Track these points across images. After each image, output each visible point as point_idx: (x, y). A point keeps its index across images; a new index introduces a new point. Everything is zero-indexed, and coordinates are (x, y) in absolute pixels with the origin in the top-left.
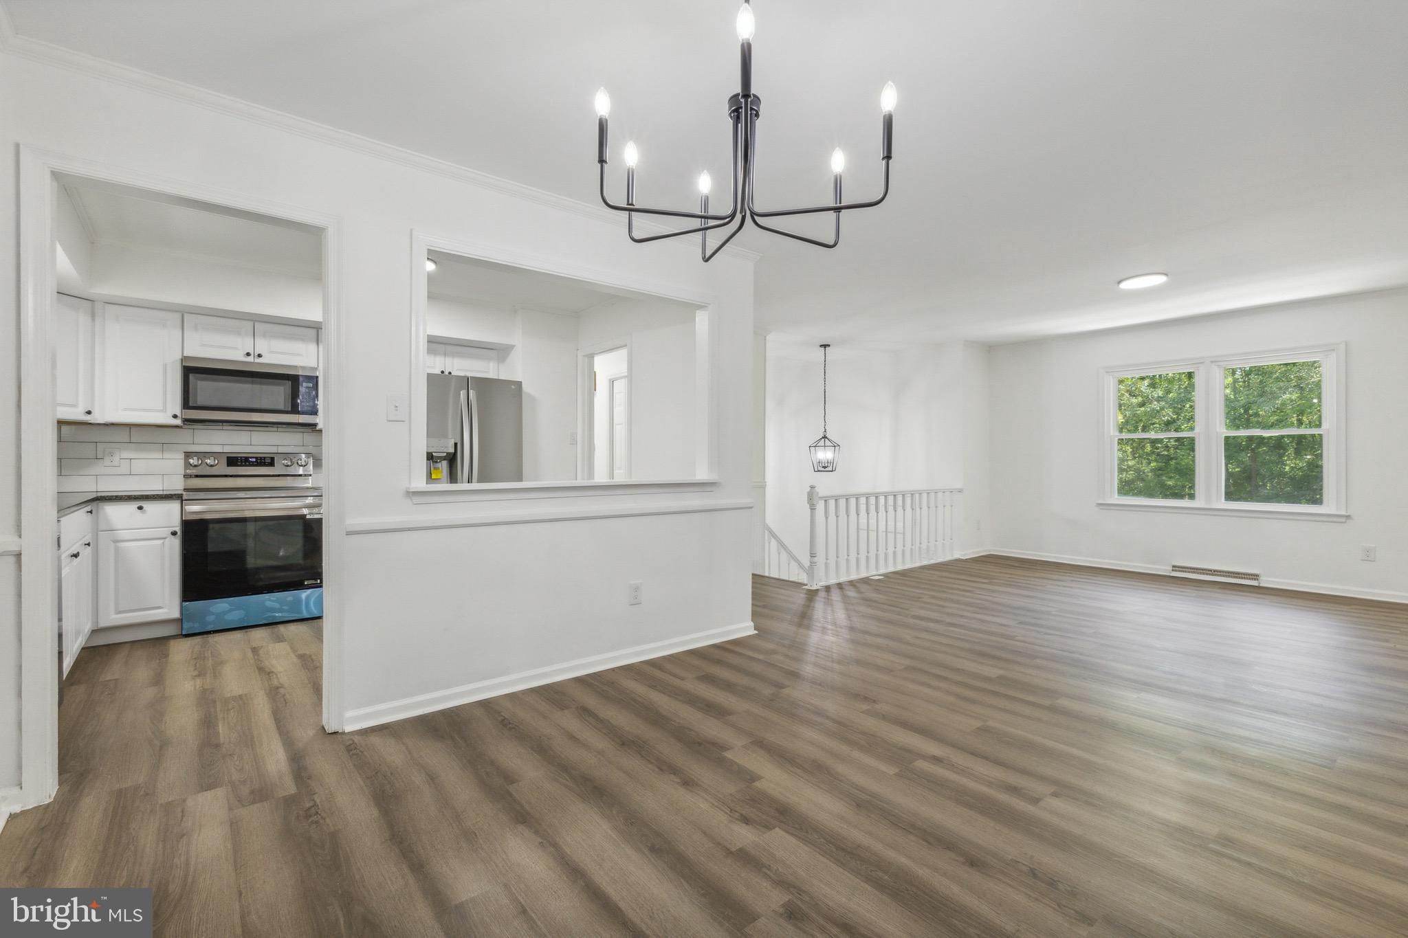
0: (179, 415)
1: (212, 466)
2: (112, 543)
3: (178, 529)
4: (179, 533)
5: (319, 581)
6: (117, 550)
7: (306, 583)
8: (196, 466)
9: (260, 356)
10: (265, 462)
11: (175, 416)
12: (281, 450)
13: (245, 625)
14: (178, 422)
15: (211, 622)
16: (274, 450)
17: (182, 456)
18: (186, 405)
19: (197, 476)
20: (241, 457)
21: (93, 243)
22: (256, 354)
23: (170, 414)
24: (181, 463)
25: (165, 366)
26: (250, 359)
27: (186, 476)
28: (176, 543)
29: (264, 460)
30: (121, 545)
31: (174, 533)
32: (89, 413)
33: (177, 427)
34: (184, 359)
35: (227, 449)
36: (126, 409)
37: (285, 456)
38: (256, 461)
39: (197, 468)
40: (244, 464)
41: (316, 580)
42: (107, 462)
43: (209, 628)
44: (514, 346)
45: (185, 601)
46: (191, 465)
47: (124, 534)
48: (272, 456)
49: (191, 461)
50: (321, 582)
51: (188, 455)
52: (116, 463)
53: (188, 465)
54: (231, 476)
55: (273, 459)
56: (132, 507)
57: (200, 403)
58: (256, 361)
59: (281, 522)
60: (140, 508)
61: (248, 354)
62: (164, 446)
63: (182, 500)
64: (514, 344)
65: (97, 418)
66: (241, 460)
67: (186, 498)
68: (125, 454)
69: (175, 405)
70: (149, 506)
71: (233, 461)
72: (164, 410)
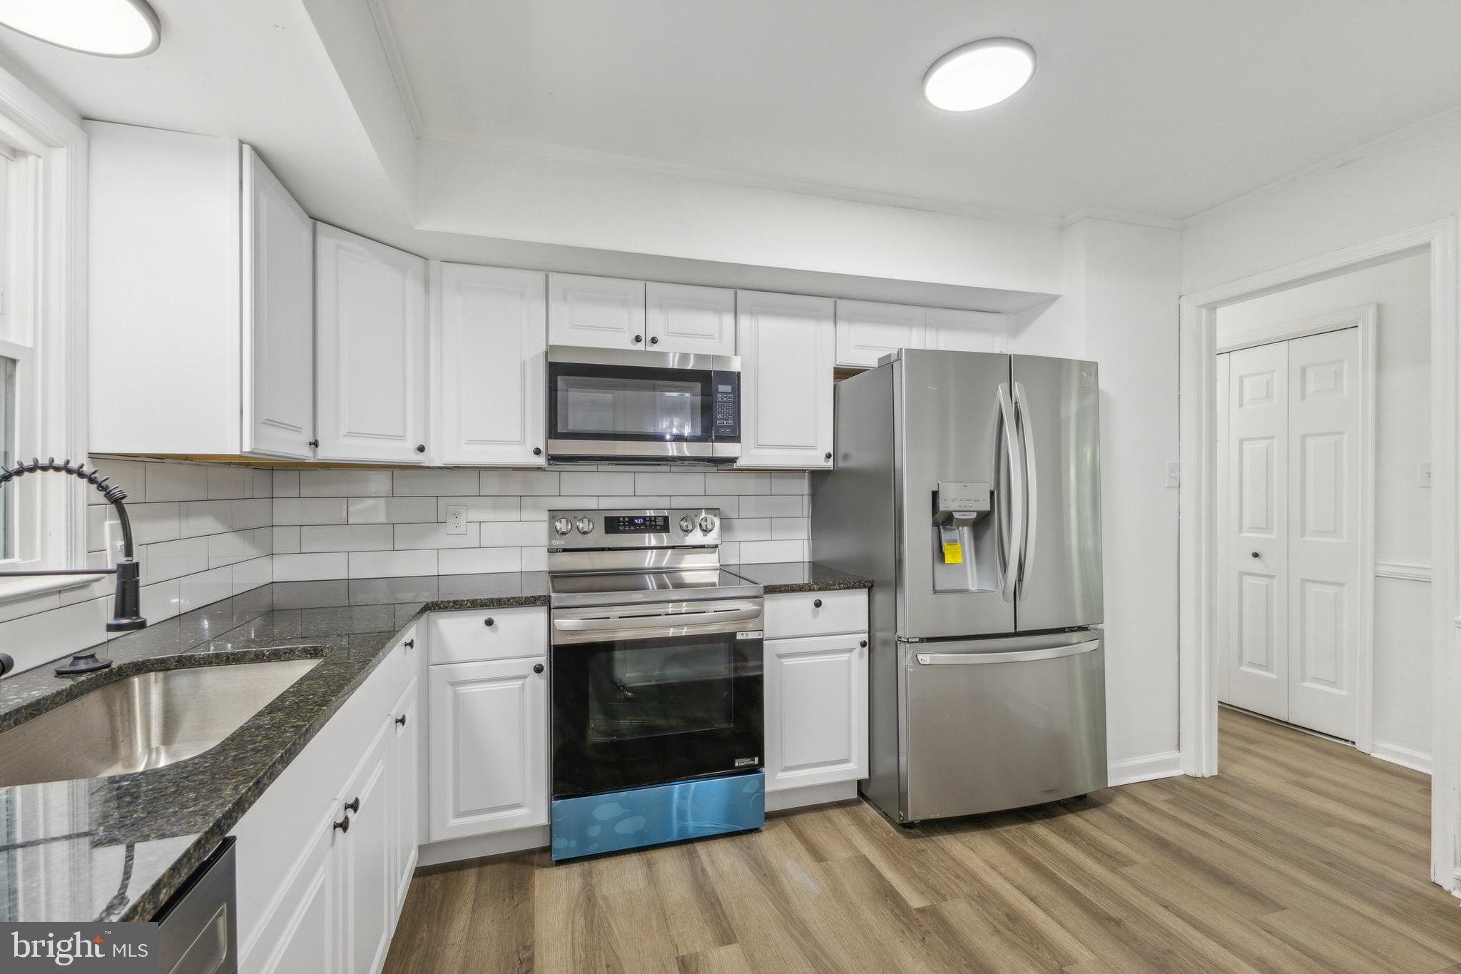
0: (542, 448)
1: (585, 533)
2: (449, 687)
3: (543, 660)
4: (545, 669)
5: (756, 760)
6: (457, 697)
7: (737, 764)
8: (563, 533)
9: (654, 341)
10: (655, 526)
11: (537, 452)
12: (677, 503)
13: (646, 843)
14: (541, 461)
15: (597, 838)
16: (664, 503)
17: (545, 516)
18: (553, 431)
19: (565, 550)
20: (624, 517)
21: (418, 139)
22: (649, 338)
23: (531, 449)
24: (544, 528)
25: (523, 364)
26: (640, 347)
27: (552, 551)
28: (540, 687)
29: (655, 521)
30: (463, 690)
31: (538, 669)
32: (421, 449)
33: (539, 468)
34: (551, 349)
35: (605, 504)
36: (470, 442)
37: (684, 514)
38: (644, 524)
39: (564, 536)
40: (627, 528)
41: (751, 756)
42: (450, 528)
43: (593, 849)
44: (1059, 296)
45: (557, 799)
46: (557, 531)
47: (466, 671)
48: (666, 513)
49: (558, 525)
50: (761, 764)
51: (554, 514)
52: (462, 529)
53: (554, 532)
54: (610, 549)
55: (666, 519)
56: (478, 618)
57: (572, 427)
58: (647, 350)
59: (700, 647)
60: (489, 623)
61: (638, 339)
62: (521, 500)
63: (550, 609)
64: (1058, 294)
65: (435, 457)
66: (624, 522)
67: (557, 605)
68: (475, 515)
69: (537, 434)
70: (503, 618)
71: (614, 524)
72: (522, 442)
